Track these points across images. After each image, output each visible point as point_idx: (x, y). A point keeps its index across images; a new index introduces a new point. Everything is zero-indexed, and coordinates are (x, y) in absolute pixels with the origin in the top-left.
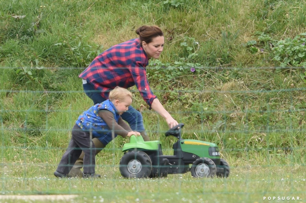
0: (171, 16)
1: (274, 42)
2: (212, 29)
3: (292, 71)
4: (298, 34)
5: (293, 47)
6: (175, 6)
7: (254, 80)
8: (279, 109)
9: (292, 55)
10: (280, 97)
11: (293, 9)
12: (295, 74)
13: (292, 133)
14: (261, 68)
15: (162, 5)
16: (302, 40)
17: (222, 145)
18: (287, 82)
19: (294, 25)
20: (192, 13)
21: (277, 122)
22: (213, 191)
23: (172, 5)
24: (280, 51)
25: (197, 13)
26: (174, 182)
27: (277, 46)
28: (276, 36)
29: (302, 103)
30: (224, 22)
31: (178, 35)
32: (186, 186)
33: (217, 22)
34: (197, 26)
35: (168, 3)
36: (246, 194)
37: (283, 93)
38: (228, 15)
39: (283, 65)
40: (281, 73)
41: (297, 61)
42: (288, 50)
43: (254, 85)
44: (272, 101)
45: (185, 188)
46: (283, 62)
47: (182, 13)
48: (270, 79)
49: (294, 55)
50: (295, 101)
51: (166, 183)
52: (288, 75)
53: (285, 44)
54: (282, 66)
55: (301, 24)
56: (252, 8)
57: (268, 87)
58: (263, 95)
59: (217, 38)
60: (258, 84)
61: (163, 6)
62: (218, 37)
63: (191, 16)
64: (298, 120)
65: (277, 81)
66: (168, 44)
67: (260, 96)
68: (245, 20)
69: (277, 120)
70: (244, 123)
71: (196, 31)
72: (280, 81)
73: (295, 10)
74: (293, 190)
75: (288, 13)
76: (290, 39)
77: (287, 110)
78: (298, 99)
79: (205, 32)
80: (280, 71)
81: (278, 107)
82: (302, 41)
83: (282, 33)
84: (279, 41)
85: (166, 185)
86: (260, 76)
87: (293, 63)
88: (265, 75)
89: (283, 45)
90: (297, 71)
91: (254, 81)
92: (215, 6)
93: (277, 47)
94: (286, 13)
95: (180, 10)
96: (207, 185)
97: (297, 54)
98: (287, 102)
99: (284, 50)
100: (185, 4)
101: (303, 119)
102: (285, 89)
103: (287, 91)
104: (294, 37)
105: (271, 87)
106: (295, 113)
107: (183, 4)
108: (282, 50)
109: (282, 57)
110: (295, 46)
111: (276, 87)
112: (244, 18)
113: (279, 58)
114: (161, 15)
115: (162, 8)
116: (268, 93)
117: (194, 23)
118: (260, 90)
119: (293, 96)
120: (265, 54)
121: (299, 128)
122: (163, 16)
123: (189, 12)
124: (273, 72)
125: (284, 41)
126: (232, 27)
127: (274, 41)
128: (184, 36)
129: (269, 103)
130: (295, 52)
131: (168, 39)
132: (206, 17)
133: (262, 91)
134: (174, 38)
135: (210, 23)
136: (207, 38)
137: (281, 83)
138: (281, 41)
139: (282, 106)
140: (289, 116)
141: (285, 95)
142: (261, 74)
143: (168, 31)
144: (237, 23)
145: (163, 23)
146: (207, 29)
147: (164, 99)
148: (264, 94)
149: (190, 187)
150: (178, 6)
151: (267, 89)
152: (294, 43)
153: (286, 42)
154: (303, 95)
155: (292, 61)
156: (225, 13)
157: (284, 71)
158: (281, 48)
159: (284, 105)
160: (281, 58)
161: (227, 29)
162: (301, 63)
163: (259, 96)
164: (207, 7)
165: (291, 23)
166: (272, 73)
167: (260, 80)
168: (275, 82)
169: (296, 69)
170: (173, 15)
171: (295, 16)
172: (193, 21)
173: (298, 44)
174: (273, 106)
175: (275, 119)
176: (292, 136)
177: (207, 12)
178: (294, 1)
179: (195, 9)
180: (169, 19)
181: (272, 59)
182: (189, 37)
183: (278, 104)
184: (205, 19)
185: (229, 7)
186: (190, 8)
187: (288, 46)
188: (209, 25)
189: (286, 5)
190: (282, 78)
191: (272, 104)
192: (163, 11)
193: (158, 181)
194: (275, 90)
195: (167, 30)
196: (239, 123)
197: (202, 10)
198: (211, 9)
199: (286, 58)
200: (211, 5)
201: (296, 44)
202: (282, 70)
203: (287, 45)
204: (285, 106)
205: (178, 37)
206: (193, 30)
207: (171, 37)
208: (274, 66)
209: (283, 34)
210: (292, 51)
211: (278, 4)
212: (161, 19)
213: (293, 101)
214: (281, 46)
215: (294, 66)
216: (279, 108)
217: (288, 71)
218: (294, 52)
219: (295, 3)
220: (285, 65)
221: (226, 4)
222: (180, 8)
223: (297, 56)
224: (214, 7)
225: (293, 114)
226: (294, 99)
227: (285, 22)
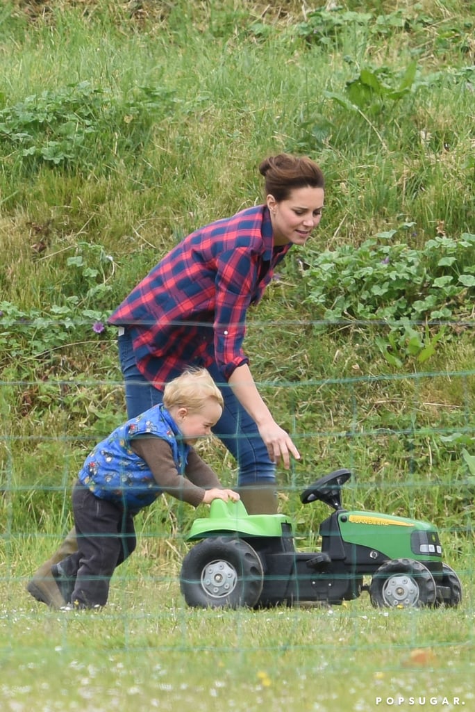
0: (41, 188)
1: (310, 256)
2: (149, 222)
3: (357, 330)
4: (371, 234)
5: (357, 270)
6: (52, 161)
7: (258, 356)
8: (322, 431)
9: (355, 289)
10: (324, 398)
11: (358, 171)
12: (363, 340)
13: (356, 491)
14: (276, 322)
15: (20, 159)
16: (381, 250)
17: (174, 523)
18: (341, 360)
19: (361, 211)
20: (95, 181)
21: (317, 464)
22: (150, 644)
23: (45, 158)
24: (324, 280)
25: (110, 181)
26: (50, 620)
27: (316, 266)
28: (314, 239)
29: (381, 413)
30: (178, 205)
31: (61, 237)
32: (78, 631)
33: (161, 205)
34: (110, 213)
35: (35, 155)
36: (236, 651)
37: (331, 389)
38: (191, 187)
39: (332, 316)
40: (327, 336)
41: (368, 304)
42: (345, 276)
43: (258, 366)
44: (303, 409)
45: (77, 635)
46: (333, 309)
47: (71, 180)
48: (299, 352)
49: (360, 288)
50: (364, 410)
51: (29, 624)
52: (346, 342)
53: (337, 261)
54: (329, 318)
55: (378, 209)
56: (252, 168)
57: (293, 373)
58: (280, 392)
59: (162, 246)
60: (268, 364)
61: (21, 162)
62: (164, 243)
63: (93, 188)
64: (370, 459)
65: (316, 356)
66: (34, 262)
67: (273, 395)
68: (233, 198)
69: (317, 458)
70: (230, 465)
71: (108, 228)
72: (324, 358)
73: (364, 174)
74: (358, 641)
75: (345, 182)
76: (350, 248)
77: (343, 433)
78: (371, 405)
79: (131, 230)
80: (323, 331)
81: (319, 424)
82: (381, 253)
83: (331, 233)
84: (322, 254)
85: (28, 629)
86: (272, 344)
87: (359, 311)
88: (284, 341)
89: (333, 265)
90: (368, 332)
91: (258, 358)
92: (157, 162)
93: (315, 270)
94: (341, 182)
95: (67, 172)
96: (135, 627)
97: (368, 288)
98: (341, 413)
99: (335, 276)
100: (79, 158)
101: (383, 456)
102: (336, 378)
103: (344, 384)
104: (360, 242)
105: (301, 374)
106: (363, 440)
107: (73, 155)
108: (331, 276)
109: (330, 294)
110: (362, 266)
111: (315, 372)
112: (230, 194)
113: (322, 299)
114: (15, 184)
115: (18, 167)
116: (293, 387)
117: (101, 208)
118: (273, 380)
119: (358, 397)
120: (286, 287)
121: (373, 479)
122: (21, 187)
123: (89, 178)
124: (307, 333)
125: (335, 254)
126: (201, 217)
127: (307, 253)
128: (77, 241)
129: (297, 415)
130: (364, 282)
131: (35, 248)
132: (133, 190)
133: (277, 384)
134: (49, 244)
135: (144, 207)
136: (134, 246)
137: (328, 362)
138: (327, 253)
139: (329, 422)
140: (347, 449)
141: (336, 394)
142: (274, 339)
143: (36, 228)
144: (213, 206)
145: (21, 207)
146: (134, 223)
147: (23, 402)
148: (284, 390)
149: (91, 632)
150: (61, 160)
151: (291, 377)
152: (361, 258)
153: (340, 257)
154: (384, 394)
155: (356, 304)
156: (181, 180)
157: (335, 332)
158: (327, 271)
159: (335, 421)
160: (327, 297)
161: (186, 221)
162: (380, 310)
163: (270, 396)
164: (135, 164)
165: (353, 207)
166: (305, 337)
167: (272, 356)
168: (312, 359)
169: (365, 327)
170: (48, 187)
171: (363, 187)
172: (98, 200)
173: (371, 261)
174: (306, 421)
175: (312, 457)
176: (355, 501)
177: (136, 179)
178: (361, 150)
179: (105, 170)
180: (37, 196)
181: (305, 301)
182: (89, 242)
183: (320, 417)
184: (130, 197)
185: (193, 166)
186: (91, 168)
187: (346, 266)
188: (141, 213)
189: (340, 160)
190: (329, 350)
191: (304, 417)
192: (20, 174)
193: (8, 618)
194: (311, 380)
195: (31, 223)
196: (218, 466)
197: (123, 173)
198: (146, 169)
199: (340, 297)
200: (146, 159)
201: (366, 261)
202: (331, 327)
203: (342, 265)
204: (337, 422)
205: (60, 244)
206: (99, 224)
207: (42, 243)
208: (307, 317)
209: (333, 234)
210: (355, 279)
211: (318, 157)
212: (16, 195)
213: (359, 410)
214: (326, 267)
215: (361, 318)
216: (322, 426)
217: (346, 332)
218: (360, 282)
219: (363, 153)
220: (336, 316)
221: (184, 157)
222: (65, 168)
223: (367, 292)
224: (153, 164)
225: (358, 442)
226: (360, 405)
227: (337, 204)
